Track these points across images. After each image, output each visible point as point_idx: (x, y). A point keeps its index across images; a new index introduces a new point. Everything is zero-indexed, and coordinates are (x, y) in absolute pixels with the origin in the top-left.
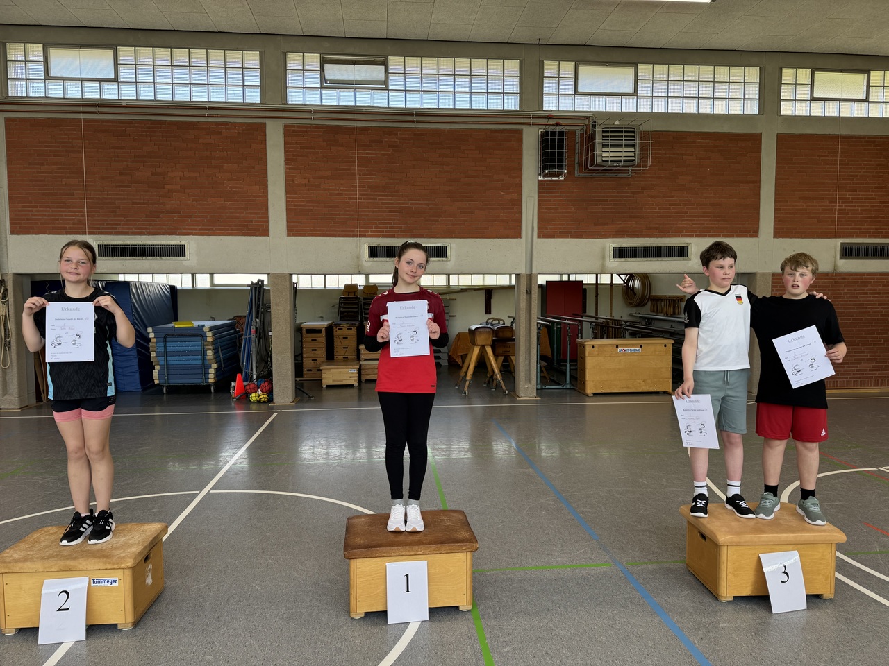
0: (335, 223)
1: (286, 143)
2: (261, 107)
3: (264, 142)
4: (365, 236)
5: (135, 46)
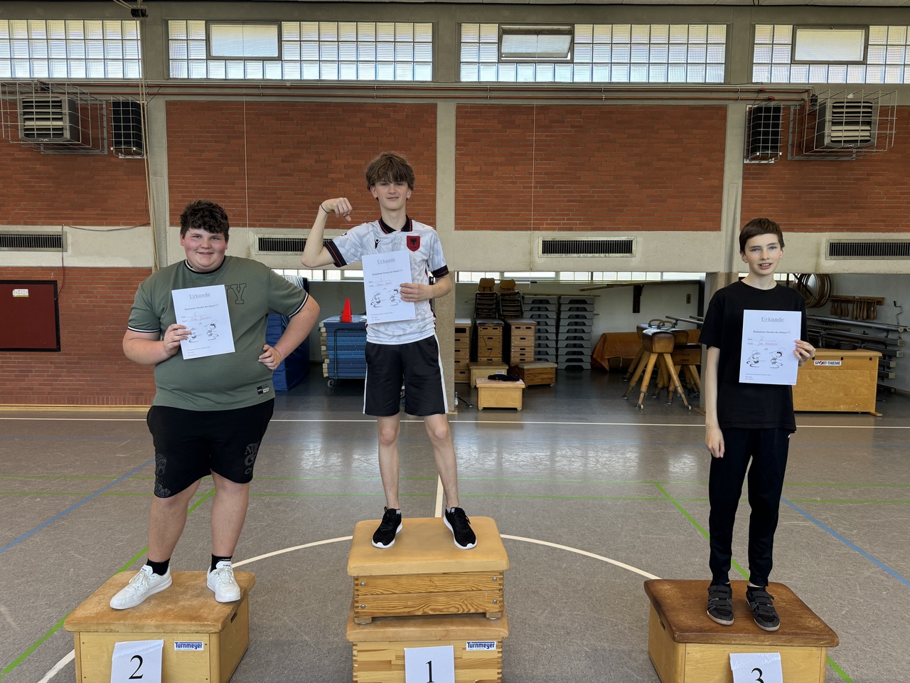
0: (506, 215)
1: (458, 126)
2: (432, 85)
3: (434, 125)
4: (538, 229)
5: (300, 21)
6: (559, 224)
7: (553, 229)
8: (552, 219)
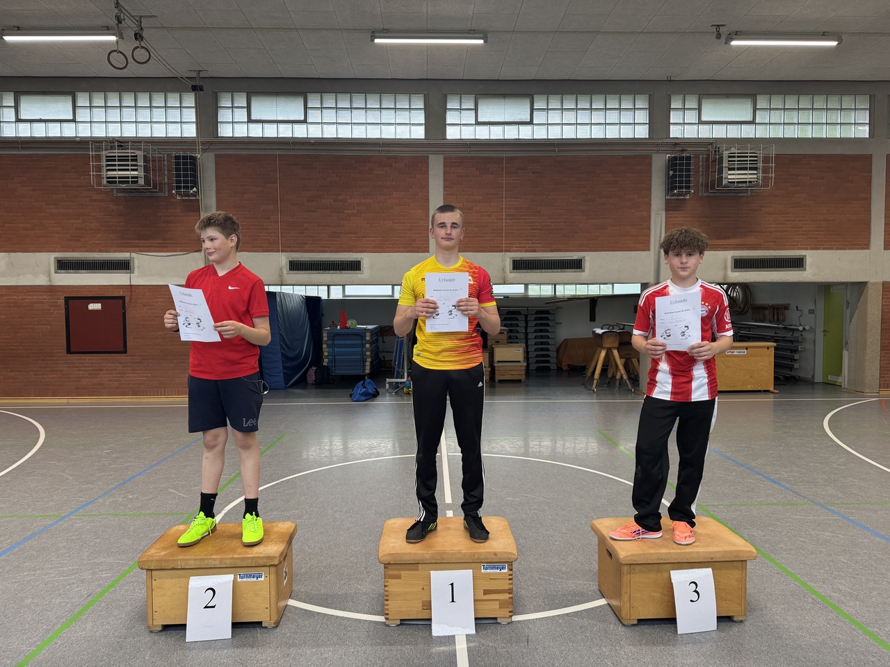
0: (484, 240)
1: (445, 173)
2: (425, 142)
3: (426, 172)
4: (509, 251)
5: (321, 93)
6: (525, 247)
7: (521, 251)
8: (519, 244)
